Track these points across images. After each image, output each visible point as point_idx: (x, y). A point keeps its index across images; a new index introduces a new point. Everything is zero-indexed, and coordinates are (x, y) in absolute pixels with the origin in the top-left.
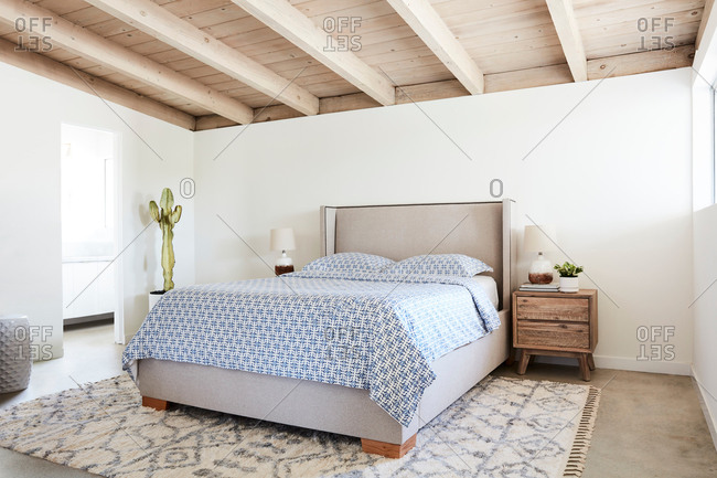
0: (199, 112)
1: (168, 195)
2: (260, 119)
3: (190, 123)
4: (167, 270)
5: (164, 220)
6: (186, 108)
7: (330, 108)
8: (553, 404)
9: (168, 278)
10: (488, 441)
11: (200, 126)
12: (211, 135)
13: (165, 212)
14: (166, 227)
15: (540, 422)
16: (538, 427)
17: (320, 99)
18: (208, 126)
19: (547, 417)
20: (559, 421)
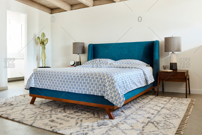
0: (53, 7)
1: (43, 35)
2: (73, 9)
3: (50, 11)
4: (44, 60)
5: (43, 43)
6: (48, 6)
7: (97, 4)
8: (177, 104)
9: (44, 63)
10: (152, 114)
11: (53, 12)
12: (57, 15)
13: (43, 40)
14: (43, 45)
15: (172, 109)
16: (171, 110)
17: (94, 1)
18: (56, 12)
19: (174, 108)
20: (179, 109)
